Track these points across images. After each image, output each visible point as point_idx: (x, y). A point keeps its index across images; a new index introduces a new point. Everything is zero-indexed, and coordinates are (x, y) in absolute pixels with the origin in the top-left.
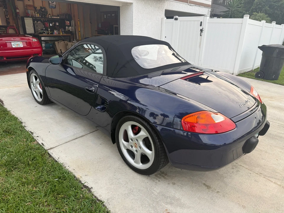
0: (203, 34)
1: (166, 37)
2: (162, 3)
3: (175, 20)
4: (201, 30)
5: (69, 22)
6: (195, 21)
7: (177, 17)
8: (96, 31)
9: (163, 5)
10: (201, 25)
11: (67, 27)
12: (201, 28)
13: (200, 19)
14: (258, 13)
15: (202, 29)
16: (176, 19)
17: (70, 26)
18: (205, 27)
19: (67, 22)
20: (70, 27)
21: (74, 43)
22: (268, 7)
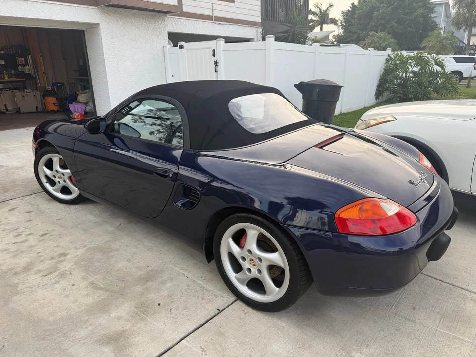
0: (218, 68)
1: (172, 76)
2: (160, 22)
3: (180, 48)
4: (216, 63)
5: (23, 59)
6: (205, 48)
7: (183, 43)
8: (75, 71)
9: (161, 25)
10: (214, 55)
11: (20, 67)
12: (214, 59)
13: (212, 44)
14: (377, 32)
15: (217, 61)
16: (182, 47)
17: (27, 64)
18: (220, 57)
19: (20, 58)
20: (27, 67)
21: (27, 92)
22: (396, 22)
